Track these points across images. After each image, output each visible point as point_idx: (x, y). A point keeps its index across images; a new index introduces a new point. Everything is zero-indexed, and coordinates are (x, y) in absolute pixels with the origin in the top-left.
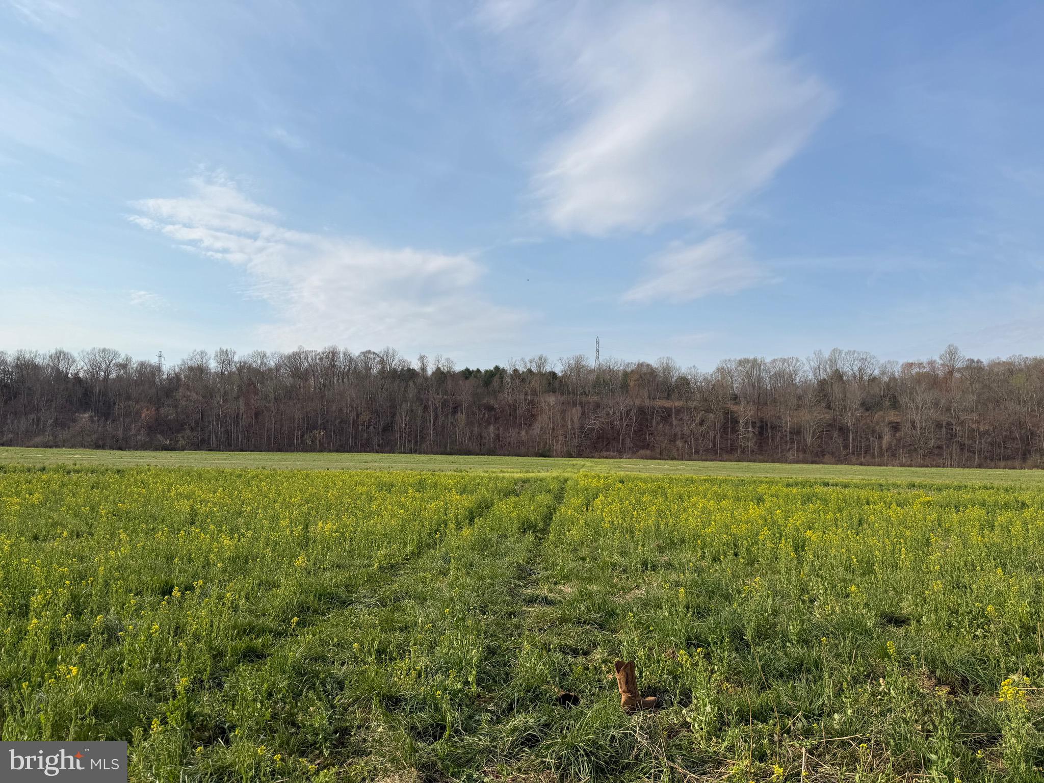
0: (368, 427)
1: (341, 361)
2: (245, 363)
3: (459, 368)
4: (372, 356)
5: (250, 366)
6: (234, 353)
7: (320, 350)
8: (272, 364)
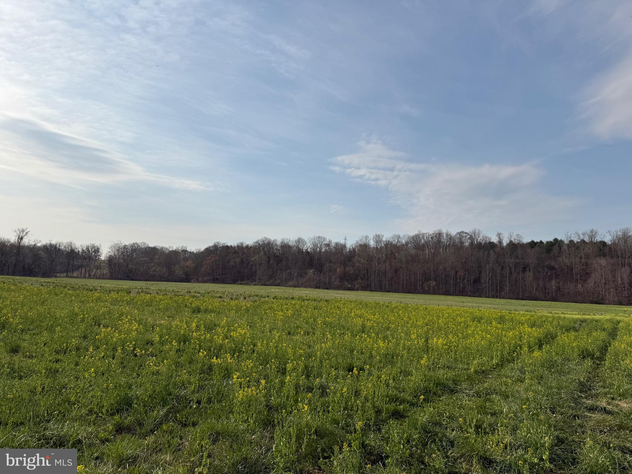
0: (463, 280)
1: (444, 239)
2: (389, 241)
3: (526, 240)
4: (464, 235)
5: (392, 243)
6: (383, 236)
7: (431, 232)
8: (404, 242)
